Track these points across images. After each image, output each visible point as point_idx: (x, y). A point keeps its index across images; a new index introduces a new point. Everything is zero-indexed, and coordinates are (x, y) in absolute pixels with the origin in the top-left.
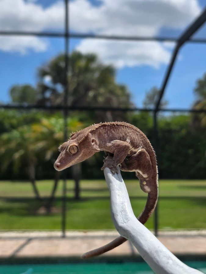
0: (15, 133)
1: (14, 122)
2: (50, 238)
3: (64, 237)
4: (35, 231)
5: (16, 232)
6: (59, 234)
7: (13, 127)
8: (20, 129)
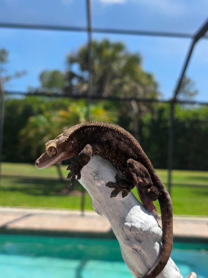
0: (42, 118)
1: (43, 107)
2: (70, 216)
3: (83, 216)
4: (57, 209)
5: (40, 209)
6: (78, 212)
7: (41, 112)
8: (47, 114)
